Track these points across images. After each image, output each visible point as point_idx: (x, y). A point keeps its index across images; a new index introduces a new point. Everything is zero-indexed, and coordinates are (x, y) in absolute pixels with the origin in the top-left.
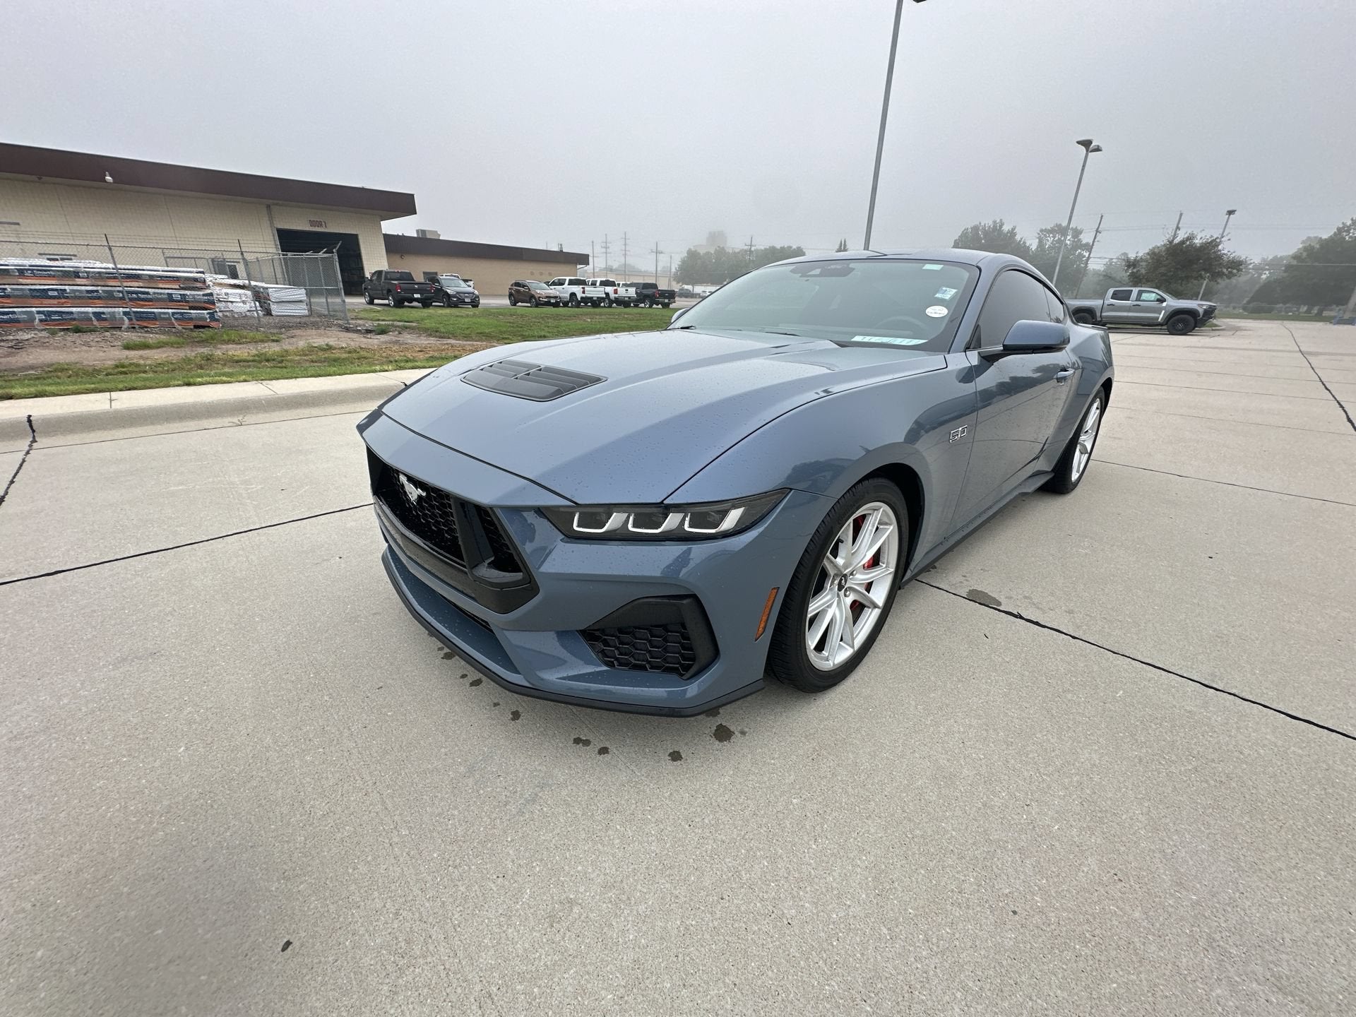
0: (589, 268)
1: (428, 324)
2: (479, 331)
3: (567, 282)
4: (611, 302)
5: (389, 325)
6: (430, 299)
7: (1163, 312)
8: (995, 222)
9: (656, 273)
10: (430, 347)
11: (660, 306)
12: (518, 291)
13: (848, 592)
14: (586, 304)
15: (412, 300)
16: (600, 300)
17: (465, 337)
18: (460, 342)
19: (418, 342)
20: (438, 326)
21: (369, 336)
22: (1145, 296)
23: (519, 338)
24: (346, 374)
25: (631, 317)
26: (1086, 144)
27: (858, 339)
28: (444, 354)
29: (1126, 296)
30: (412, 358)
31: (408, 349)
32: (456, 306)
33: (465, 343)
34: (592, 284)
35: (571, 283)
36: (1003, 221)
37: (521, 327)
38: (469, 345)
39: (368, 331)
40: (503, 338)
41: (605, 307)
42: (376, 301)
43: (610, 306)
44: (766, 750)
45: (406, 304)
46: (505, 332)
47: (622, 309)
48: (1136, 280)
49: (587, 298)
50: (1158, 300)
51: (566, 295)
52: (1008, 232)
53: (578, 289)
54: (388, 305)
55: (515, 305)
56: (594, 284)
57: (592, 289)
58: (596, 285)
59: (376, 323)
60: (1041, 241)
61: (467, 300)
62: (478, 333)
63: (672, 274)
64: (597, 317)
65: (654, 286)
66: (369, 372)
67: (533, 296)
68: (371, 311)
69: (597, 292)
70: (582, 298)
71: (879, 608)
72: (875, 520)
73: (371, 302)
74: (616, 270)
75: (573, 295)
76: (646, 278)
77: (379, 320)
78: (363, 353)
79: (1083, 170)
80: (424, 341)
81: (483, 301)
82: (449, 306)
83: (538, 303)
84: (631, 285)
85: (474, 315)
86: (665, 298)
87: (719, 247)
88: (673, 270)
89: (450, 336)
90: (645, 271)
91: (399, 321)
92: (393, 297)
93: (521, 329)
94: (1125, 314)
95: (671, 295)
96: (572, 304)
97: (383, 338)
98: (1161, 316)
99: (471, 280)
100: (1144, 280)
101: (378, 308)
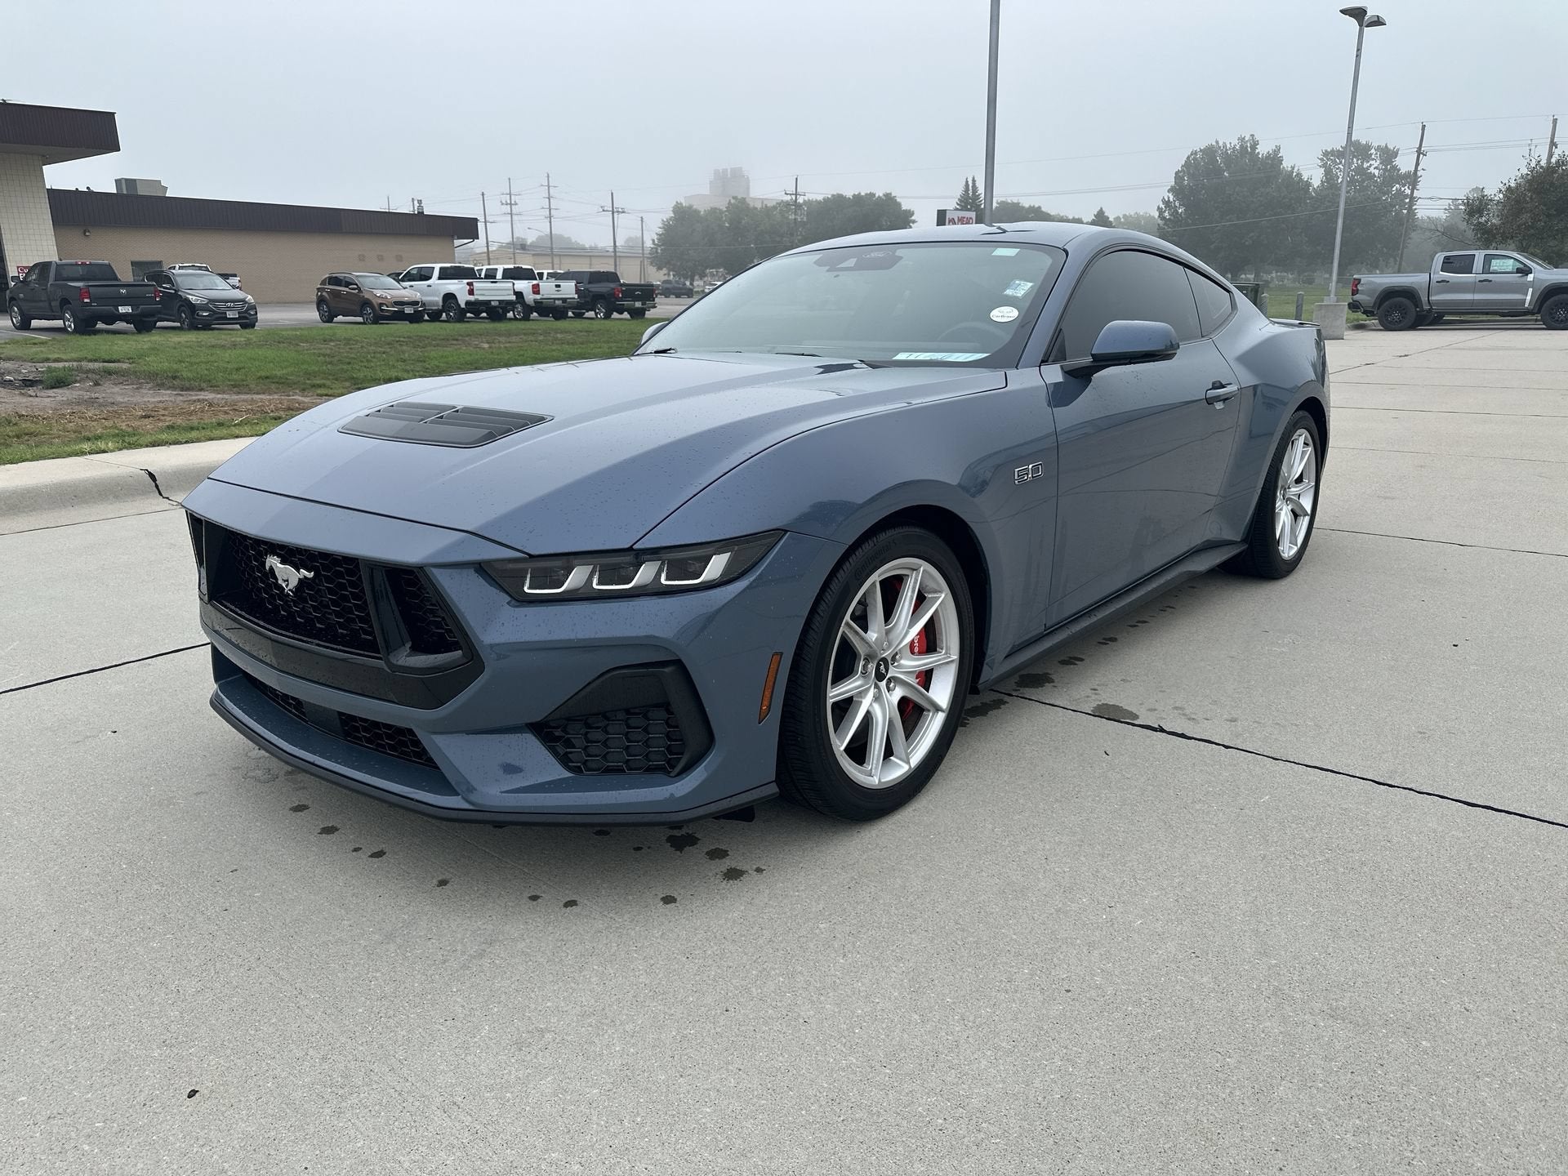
0: (478, 245)
1: (155, 363)
2: (263, 374)
3: (436, 273)
4: (528, 309)
5: (71, 369)
6: (153, 315)
7: (1531, 290)
8: (1242, 139)
9: (615, 251)
10: (165, 409)
11: (626, 315)
12: (336, 295)
13: (892, 684)
14: (477, 314)
15: (112, 318)
16: (506, 305)
17: (234, 386)
18: (226, 396)
19: (137, 399)
20: (175, 366)
21: (31, 392)
22: (1496, 264)
23: (347, 384)
24: (23, 461)
25: (569, 337)
26: (1358, 14)
27: (902, 356)
28: (195, 421)
29: (1465, 265)
30: (130, 430)
31: (116, 414)
32: (207, 327)
33: (235, 397)
34: (487, 277)
35: (445, 274)
36: (1257, 137)
37: (349, 363)
38: (244, 401)
39: (28, 383)
40: (313, 386)
41: (515, 319)
42: (35, 323)
43: (526, 318)
44: (789, 885)
45: (100, 325)
46: (315, 374)
47: (549, 323)
48: (1489, 237)
49: (477, 303)
50: (1519, 271)
51: (437, 299)
52: (1268, 156)
53: (461, 286)
54: (63, 330)
55: (330, 320)
56: (491, 276)
57: (488, 285)
58: (495, 277)
59: (42, 367)
60: (1328, 172)
61: (230, 315)
62: (260, 377)
63: (647, 252)
64: (502, 339)
65: (612, 277)
66: (70, 455)
67: (367, 303)
68: (26, 342)
69: (499, 291)
70: (468, 303)
71: (942, 711)
72: (915, 583)
73: (24, 325)
74: (533, 245)
75: (450, 297)
76: (594, 260)
77: (47, 360)
78: (25, 425)
79: (1358, 56)
80: (149, 397)
81: (264, 316)
82: (194, 327)
83: (379, 314)
84: (566, 276)
85: (248, 343)
86: (637, 298)
87: (734, 198)
88: (649, 244)
89: (204, 385)
90: (591, 248)
91: (91, 361)
92: (72, 315)
93: (349, 367)
94: (1468, 296)
95: (647, 293)
96: (447, 315)
97: (62, 394)
98: (1529, 298)
99: (235, 276)
100: (1499, 238)
101: (43, 337)
